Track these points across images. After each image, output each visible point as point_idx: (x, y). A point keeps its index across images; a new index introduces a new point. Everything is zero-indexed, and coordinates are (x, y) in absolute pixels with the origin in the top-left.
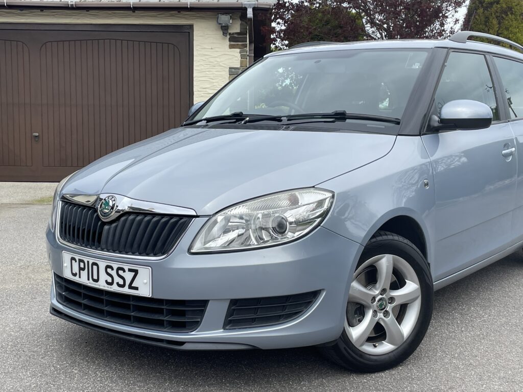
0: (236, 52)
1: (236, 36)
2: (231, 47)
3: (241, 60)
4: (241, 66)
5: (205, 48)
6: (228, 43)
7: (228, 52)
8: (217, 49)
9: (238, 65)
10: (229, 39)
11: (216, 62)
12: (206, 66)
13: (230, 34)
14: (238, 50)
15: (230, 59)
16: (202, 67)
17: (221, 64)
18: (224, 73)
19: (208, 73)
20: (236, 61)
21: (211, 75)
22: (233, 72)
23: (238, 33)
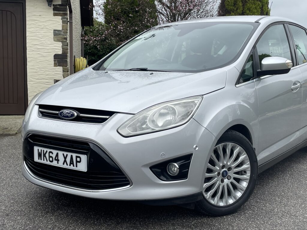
0: (59, 19)
1: (58, 7)
2: (55, 15)
3: (62, 25)
4: (62, 29)
5: (35, 15)
6: (52, 12)
7: (53, 18)
8: (44, 16)
9: (60, 28)
11: (43, 26)
12: (36, 28)
13: (54, 5)
14: (60, 17)
15: (54, 24)
16: (33, 29)
17: (47, 27)
18: (50, 34)
19: (38, 33)
20: (59, 25)
21: (40, 35)
22: (56, 33)
23: (60, 4)
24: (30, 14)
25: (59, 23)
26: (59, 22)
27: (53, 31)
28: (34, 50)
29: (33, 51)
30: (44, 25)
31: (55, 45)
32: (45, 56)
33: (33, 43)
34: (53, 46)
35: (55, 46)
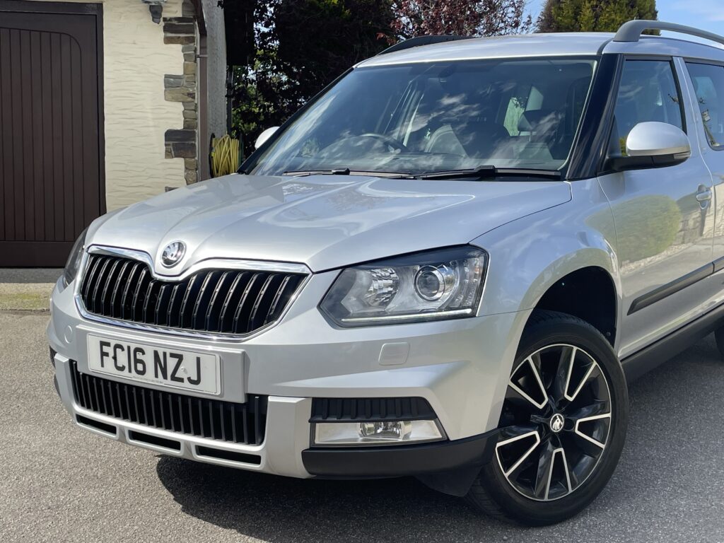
0: (177, 49)
1: (176, 23)
2: (168, 41)
3: (184, 64)
4: (184, 73)
5: (123, 43)
6: (162, 34)
7: (163, 49)
8: (143, 45)
9: (180, 72)
10: (164, 27)
11: (141, 66)
12: (125, 71)
13: (165, 19)
14: (179, 47)
15: (165, 61)
16: (118, 74)
17: (149, 69)
18: (157, 84)
19: (128, 83)
20: (178, 65)
21: (134, 88)
22: (171, 83)
23: (179, 18)
24: (113, 40)
25: (178, 61)
26: (176, 57)
27: (162, 79)
28: (120, 120)
29: (119, 123)
30: (143, 64)
31: (169, 109)
32: (145, 134)
33: (118, 105)
34: (163, 111)
35: (168, 112)
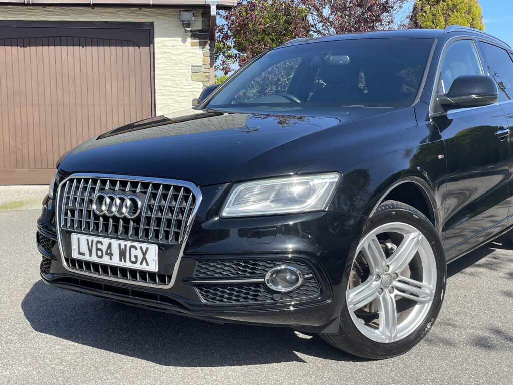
0: (199, 50)
1: (198, 33)
2: (193, 44)
3: (203, 58)
4: (204, 64)
5: (166, 46)
6: (190, 40)
7: (190, 49)
8: (179, 47)
9: (201, 64)
10: (191, 36)
13: (192, 31)
14: (200, 48)
15: (192, 56)
16: (164, 65)
17: (183, 61)
18: (187, 71)
19: (170, 70)
20: (199, 59)
21: (173, 73)
22: (195, 70)
23: (200, 30)
24: (160, 44)
25: (199, 56)
26: (198, 54)
27: (190, 67)
28: (165, 93)
29: (164, 95)
30: (178, 59)
31: (194, 86)
32: (180, 101)
33: (164, 84)
34: (191, 87)
35: (194, 88)
